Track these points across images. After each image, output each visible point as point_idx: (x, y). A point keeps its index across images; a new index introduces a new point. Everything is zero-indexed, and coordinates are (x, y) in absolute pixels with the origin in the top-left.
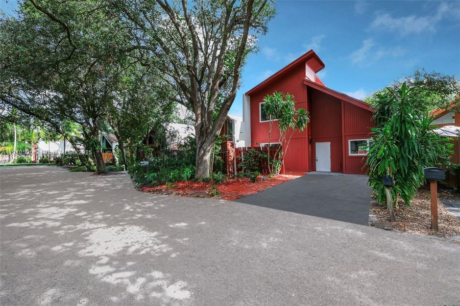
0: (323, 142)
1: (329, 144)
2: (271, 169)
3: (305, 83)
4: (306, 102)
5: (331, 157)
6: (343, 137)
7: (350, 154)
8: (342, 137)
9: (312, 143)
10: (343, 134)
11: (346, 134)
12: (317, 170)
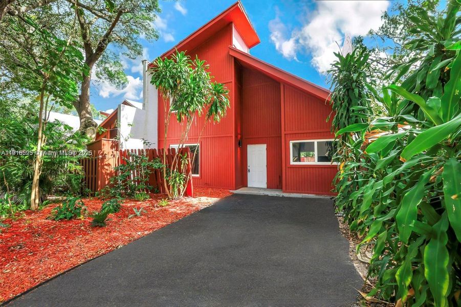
0: (257, 143)
1: (264, 146)
2: (169, 189)
3: (232, 53)
4: (233, 82)
5: (267, 166)
6: (283, 136)
7: (292, 163)
8: (281, 137)
9: (241, 145)
10: (283, 133)
11: (286, 132)
12: (248, 186)
